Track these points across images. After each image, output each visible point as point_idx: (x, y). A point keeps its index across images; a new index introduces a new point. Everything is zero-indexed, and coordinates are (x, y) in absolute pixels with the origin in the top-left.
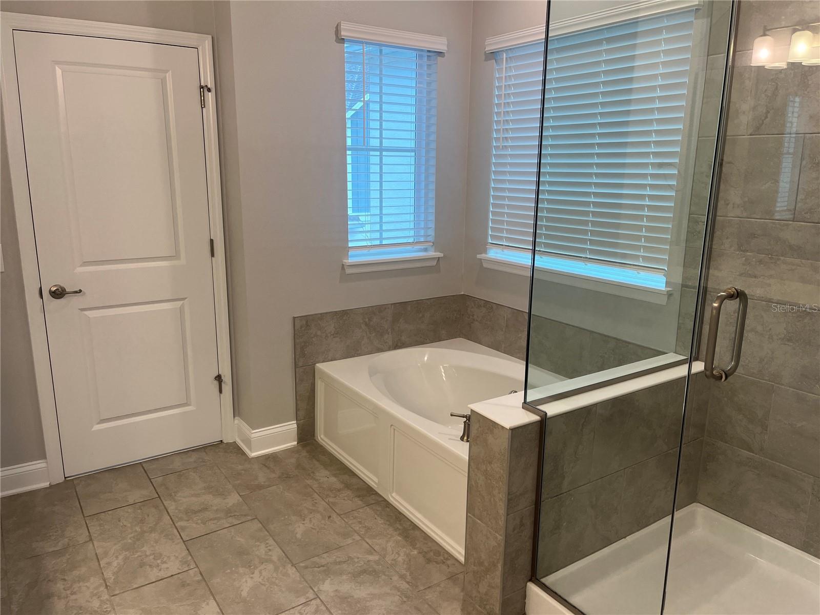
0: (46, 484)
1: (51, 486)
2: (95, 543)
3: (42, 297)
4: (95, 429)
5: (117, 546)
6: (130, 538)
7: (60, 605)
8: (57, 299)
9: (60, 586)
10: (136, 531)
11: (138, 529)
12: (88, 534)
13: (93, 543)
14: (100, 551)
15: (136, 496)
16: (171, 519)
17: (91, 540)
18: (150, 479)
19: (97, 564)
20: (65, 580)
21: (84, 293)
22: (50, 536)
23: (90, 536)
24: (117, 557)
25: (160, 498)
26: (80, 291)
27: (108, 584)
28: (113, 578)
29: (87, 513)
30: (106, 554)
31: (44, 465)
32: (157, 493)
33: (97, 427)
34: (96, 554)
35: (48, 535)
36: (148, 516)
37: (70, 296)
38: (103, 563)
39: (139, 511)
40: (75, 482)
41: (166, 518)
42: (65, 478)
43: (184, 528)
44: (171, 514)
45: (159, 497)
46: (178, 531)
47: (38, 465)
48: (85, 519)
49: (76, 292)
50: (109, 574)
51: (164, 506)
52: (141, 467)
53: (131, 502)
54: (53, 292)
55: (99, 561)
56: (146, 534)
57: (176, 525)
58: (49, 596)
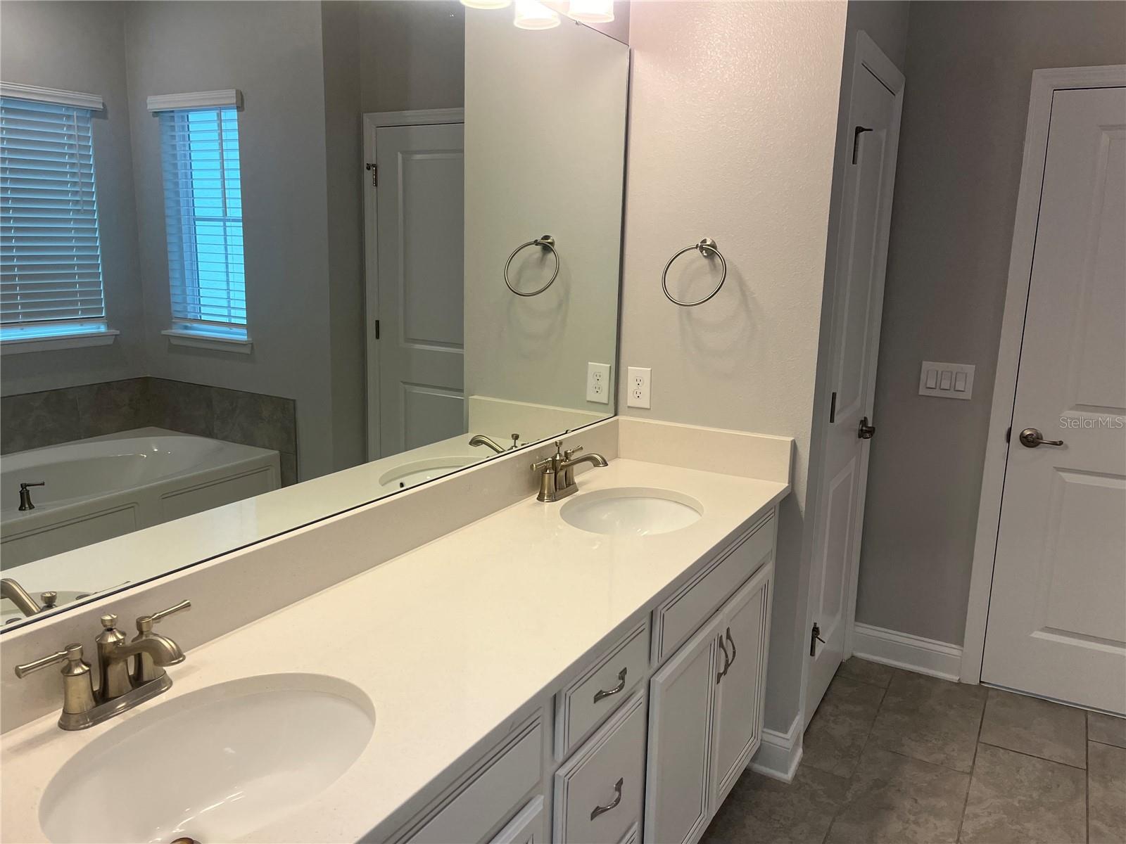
0: (955, 678)
1: (959, 684)
2: (974, 780)
3: (1008, 440)
4: (1035, 636)
5: (999, 800)
6: (1020, 801)
7: (894, 826)
8: (1027, 446)
9: (908, 804)
10: (1031, 796)
11: (1035, 795)
12: (971, 764)
13: (971, 779)
14: (974, 793)
15: (1054, 751)
16: (1087, 809)
17: (971, 773)
18: (1087, 740)
19: (962, 806)
20: (916, 801)
21: (1067, 447)
22: (927, 741)
23: (972, 768)
24: (990, 814)
25: (1087, 774)
26: (1061, 443)
27: (961, 838)
28: (971, 835)
29: (984, 738)
30: (980, 801)
31: (955, 652)
32: (1087, 764)
33: (1038, 635)
34: (968, 793)
35: (925, 738)
36: (1058, 786)
37: (1046, 447)
38: (969, 810)
39: (1050, 773)
40: (990, 693)
41: (1081, 803)
42: (980, 682)
43: (1099, 833)
44: (1091, 804)
45: (1087, 770)
46: (1088, 831)
47: (949, 649)
48: (977, 745)
49: (1054, 443)
50: (968, 827)
51: (1087, 786)
52: (1084, 718)
53: (1046, 755)
54: (1024, 437)
55: (965, 805)
56: (1042, 809)
57: (1090, 822)
58: (890, 808)
